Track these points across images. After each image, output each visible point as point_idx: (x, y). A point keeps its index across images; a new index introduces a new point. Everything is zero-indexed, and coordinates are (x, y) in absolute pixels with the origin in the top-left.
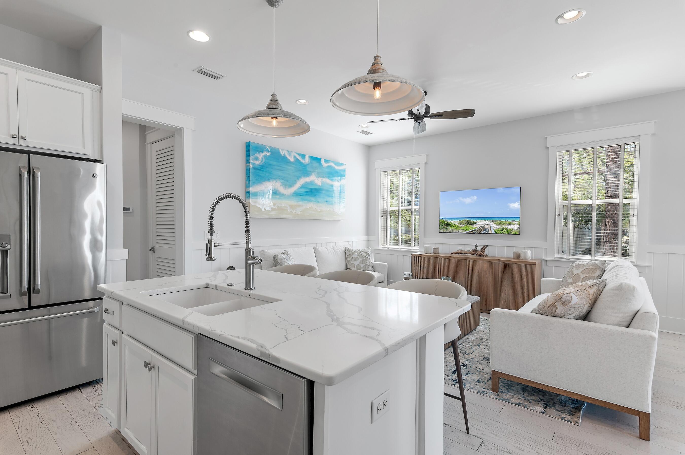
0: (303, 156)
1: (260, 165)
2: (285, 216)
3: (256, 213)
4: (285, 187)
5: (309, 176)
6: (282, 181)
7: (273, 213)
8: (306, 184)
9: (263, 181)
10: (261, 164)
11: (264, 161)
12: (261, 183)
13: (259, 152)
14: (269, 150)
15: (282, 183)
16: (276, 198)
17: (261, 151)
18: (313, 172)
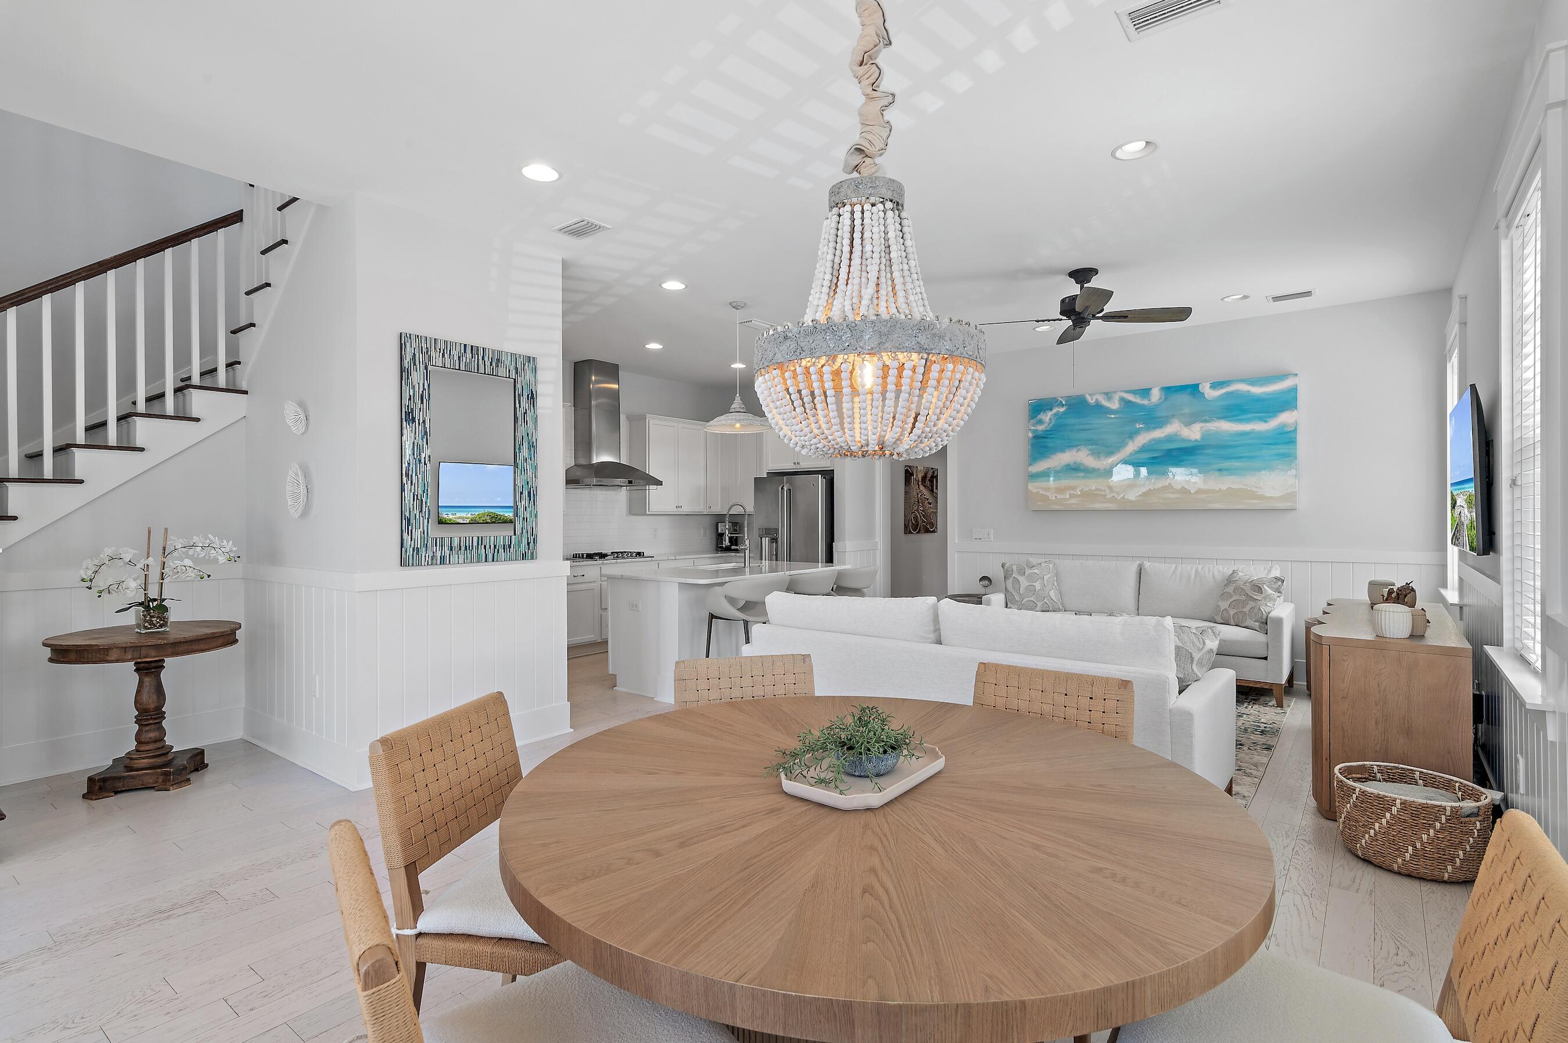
0: (1145, 392)
1: (1046, 431)
2: (1098, 506)
3: (1040, 503)
4: (1099, 457)
5: (1161, 427)
6: (1090, 447)
7: (1073, 501)
8: (1153, 442)
9: (1052, 454)
10: (1048, 429)
11: (1053, 423)
12: (1048, 457)
13: (1045, 411)
14: (1064, 403)
15: (1090, 450)
16: (1078, 477)
17: (1047, 410)
18: (1173, 416)
